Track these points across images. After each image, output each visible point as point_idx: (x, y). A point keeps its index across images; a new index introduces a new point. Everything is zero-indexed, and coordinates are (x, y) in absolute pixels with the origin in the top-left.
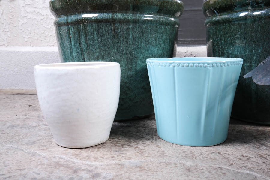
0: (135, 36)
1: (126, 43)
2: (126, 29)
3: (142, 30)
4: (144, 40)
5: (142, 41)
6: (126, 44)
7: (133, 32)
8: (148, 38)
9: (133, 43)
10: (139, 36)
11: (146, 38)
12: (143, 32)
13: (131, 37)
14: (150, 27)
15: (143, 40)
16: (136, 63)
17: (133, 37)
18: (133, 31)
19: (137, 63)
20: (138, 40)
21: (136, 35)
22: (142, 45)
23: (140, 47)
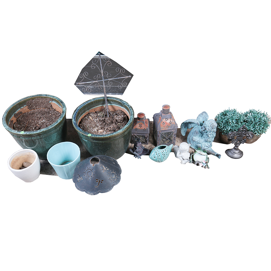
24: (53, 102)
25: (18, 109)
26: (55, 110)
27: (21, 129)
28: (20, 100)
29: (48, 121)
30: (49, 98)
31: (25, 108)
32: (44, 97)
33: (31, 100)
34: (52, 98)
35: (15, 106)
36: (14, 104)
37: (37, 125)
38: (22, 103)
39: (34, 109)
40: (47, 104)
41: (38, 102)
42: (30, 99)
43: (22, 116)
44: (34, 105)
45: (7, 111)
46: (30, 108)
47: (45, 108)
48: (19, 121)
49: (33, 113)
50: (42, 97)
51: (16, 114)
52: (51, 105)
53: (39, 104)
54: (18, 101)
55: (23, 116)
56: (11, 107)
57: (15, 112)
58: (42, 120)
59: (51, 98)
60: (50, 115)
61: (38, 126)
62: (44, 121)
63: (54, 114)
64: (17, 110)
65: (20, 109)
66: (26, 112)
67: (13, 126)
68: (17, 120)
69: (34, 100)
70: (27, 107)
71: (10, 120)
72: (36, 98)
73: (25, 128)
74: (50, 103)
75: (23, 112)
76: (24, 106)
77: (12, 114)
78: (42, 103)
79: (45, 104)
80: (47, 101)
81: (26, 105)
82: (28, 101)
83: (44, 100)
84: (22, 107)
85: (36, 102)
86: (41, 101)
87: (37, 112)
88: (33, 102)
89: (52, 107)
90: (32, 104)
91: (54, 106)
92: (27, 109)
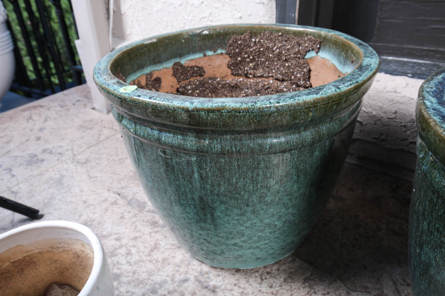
0: (204, 174)
1: (188, 183)
2: (185, 161)
3: (218, 167)
4: (225, 183)
5: (219, 185)
6: (190, 185)
7: (201, 169)
8: (234, 180)
9: (203, 186)
10: (213, 176)
11: (229, 180)
12: (221, 170)
13: (196, 175)
14: (238, 162)
15: (222, 183)
16: (212, 215)
17: (201, 177)
18: (200, 167)
19: (215, 215)
20: (212, 183)
21: (207, 174)
22: (222, 190)
23: (216, 193)
24: (324, 55)
25: (194, 52)
31: (218, 61)
32: (295, 33)
33: (247, 35)
38: (212, 36)
39: (246, 75)
40: (296, 66)
41: (268, 48)
42: (245, 30)
43: (200, 84)
44: (251, 61)
46: (235, 66)
47: (283, 80)
49: (237, 87)
50: (288, 32)
51: (181, 65)
52: (310, 71)
53: (268, 59)
55: (203, 84)
57: (181, 56)
64: (188, 53)
65: (201, 55)
66: (218, 75)
70: (226, 61)
74: (307, 63)
76: (219, 51)
77: (168, 60)
78: (279, 55)
79: (287, 64)
80: (299, 50)
81: (224, 49)
82: (235, 35)
83: (289, 47)
84: (211, 50)
85: (262, 47)
86: (281, 47)
87: (251, 88)
88: (251, 47)
89: (307, 77)
90: (246, 53)
91: (319, 73)
92: (225, 67)
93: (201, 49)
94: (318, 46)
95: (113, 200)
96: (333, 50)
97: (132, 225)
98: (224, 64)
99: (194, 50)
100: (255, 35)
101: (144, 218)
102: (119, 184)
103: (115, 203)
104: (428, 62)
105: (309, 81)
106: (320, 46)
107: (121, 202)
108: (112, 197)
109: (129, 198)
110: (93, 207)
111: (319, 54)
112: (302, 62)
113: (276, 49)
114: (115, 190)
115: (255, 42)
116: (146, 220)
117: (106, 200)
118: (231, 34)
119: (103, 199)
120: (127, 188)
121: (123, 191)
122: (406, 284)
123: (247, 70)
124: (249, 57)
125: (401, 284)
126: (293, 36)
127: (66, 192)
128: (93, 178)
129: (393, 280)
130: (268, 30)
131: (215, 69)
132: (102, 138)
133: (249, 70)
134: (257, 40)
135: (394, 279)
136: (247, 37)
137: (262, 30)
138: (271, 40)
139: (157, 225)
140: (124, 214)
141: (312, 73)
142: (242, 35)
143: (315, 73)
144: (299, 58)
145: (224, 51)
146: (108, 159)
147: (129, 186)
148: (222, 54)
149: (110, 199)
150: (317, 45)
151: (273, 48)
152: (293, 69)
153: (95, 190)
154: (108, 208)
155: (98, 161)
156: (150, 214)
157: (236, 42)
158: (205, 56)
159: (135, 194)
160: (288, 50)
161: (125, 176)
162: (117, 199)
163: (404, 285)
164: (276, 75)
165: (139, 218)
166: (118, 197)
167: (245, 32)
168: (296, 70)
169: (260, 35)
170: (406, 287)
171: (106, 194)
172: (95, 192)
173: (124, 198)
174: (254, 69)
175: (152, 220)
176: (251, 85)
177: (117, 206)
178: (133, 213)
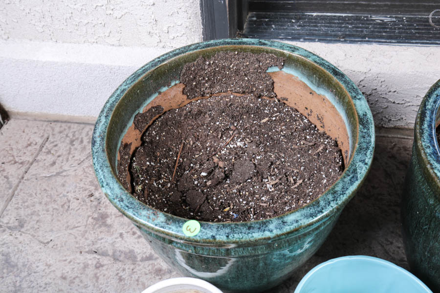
24: (287, 71)
25: (150, 95)
26: (282, 103)
27: (160, 178)
28: (161, 60)
29: (258, 146)
30: (276, 53)
31: (173, 93)
32: (253, 51)
33: (199, 60)
34: (285, 52)
35: (141, 82)
36: (136, 75)
37: (216, 160)
38: (164, 73)
39: (203, 96)
40: (256, 79)
41: (224, 67)
42: (197, 56)
43: (162, 124)
44: (207, 82)
45: (112, 106)
46: (190, 91)
47: (244, 92)
48: (151, 142)
49: (200, 113)
50: (245, 50)
51: (141, 115)
52: (273, 83)
53: (225, 76)
54: (153, 63)
55: (165, 123)
56: (128, 88)
57: (139, 107)
58: (233, 140)
59: (283, 55)
60: (265, 123)
61: (221, 164)
62: (239, 144)
63: (281, 120)
64: (145, 100)
65: (157, 95)
66: (174, 106)
67: (130, 166)
68: (142, 139)
69: (209, 57)
70: (181, 89)
71: (119, 145)
72: (218, 51)
73: (171, 172)
74: (269, 76)
75: (165, 107)
76: (173, 84)
77: (129, 119)
78: (237, 72)
79: (246, 78)
80: (259, 66)
81: (178, 80)
82: (187, 64)
83: (248, 63)
84: (164, 86)
85: (217, 67)
86: (238, 64)
87: (214, 109)
88: (205, 70)
89: (271, 89)
90: (200, 76)
91: (284, 85)
92: (180, 95)
93: (156, 89)
94: (283, 64)
95: (95, 263)
96: (300, 69)
97: (138, 285)
98: (179, 93)
99: (149, 93)
100: (208, 58)
101: (144, 270)
102: (86, 239)
103: (99, 266)
104: (350, 15)
105: (273, 92)
106: (284, 63)
107: (105, 261)
108: (91, 259)
109: (110, 253)
110: (77, 280)
111: (283, 70)
112: (264, 76)
113: (233, 66)
114: (87, 250)
115: (210, 64)
116: (147, 272)
117: (86, 266)
118: (184, 64)
119: (82, 265)
120: (100, 242)
121: (96, 246)
122: (389, 243)
123: (203, 90)
124: (204, 78)
125: (387, 245)
126: (251, 54)
127: (29, 274)
128: (48, 243)
129: (380, 244)
130: (222, 50)
131: (170, 101)
132: (15, 181)
133: (205, 89)
134: (212, 62)
135: (381, 242)
136: (200, 62)
137: (216, 52)
138: (227, 59)
139: (162, 272)
140: (119, 275)
141: (275, 85)
142: (195, 61)
143: (279, 85)
144: (260, 72)
145: (177, 82)
146: (47, 211)
147: (100, 237)
148: (176, 85)
149: (90, 262)
150: (281, 62)
151: (229, 66)
152: (254, 82)
153: (64, 258)
154: (96, 274)
155: (35, 218)
156: (147, 263)
157: (189, 69)
158: (160, 93)
159: (113, 244)
160: (247, 66)
161: (86, 226)
162: (98, 259)
163: (388, 244)
164: (235, 89)
165: (138, 272)
166: (95, 255)
167: (198, 57)
168: (257, 83)
169: (213, 56)
170: (390, 246)
171: (81, 258)
172: (65, 260)
173: (105, 254)
174: (211, 87)
175: (154, 269)
176: (212, 106)
177: (104, 268)
178: (129, 269)
